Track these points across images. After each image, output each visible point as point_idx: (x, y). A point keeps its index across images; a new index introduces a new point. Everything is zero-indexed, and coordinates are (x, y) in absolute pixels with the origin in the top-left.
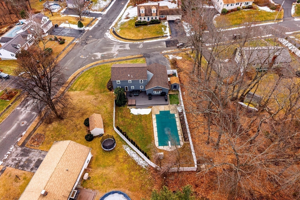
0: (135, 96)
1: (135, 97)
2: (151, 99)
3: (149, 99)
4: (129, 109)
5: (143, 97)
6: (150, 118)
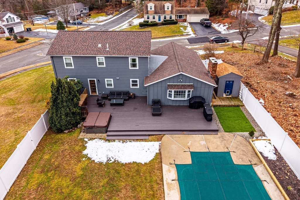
2: (160, 115)
3: (154, 115)
4: (82, 140)
5: (135, 109)
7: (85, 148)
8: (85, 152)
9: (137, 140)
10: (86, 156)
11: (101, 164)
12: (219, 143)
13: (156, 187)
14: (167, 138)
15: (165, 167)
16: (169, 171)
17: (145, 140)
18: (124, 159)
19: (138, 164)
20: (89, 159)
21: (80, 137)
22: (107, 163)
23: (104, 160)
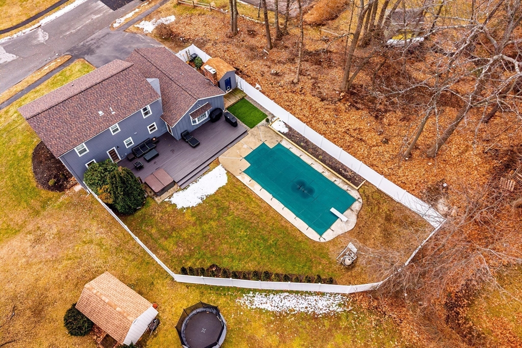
0: (149, 161)
1: (153, 162)
2: (199, 144)
3: (194, 147)
4: (163, 202)
5: (173, 151)
6: (240, 187)
7: (175, 205)
8: (179, 207)
9: (204, 174)
10: (183, 208)
11: (199, 205)
12: (254, 140)
13: (245, 191)
14: (221, 158)
15: (239, 177)
16: (243, 178)
17: (210, 170)
18: (212, 191)
19: (223, 187)
20: (188, 208)
21: (159, 202)
22: (204, 202)
23: (200, 201)
